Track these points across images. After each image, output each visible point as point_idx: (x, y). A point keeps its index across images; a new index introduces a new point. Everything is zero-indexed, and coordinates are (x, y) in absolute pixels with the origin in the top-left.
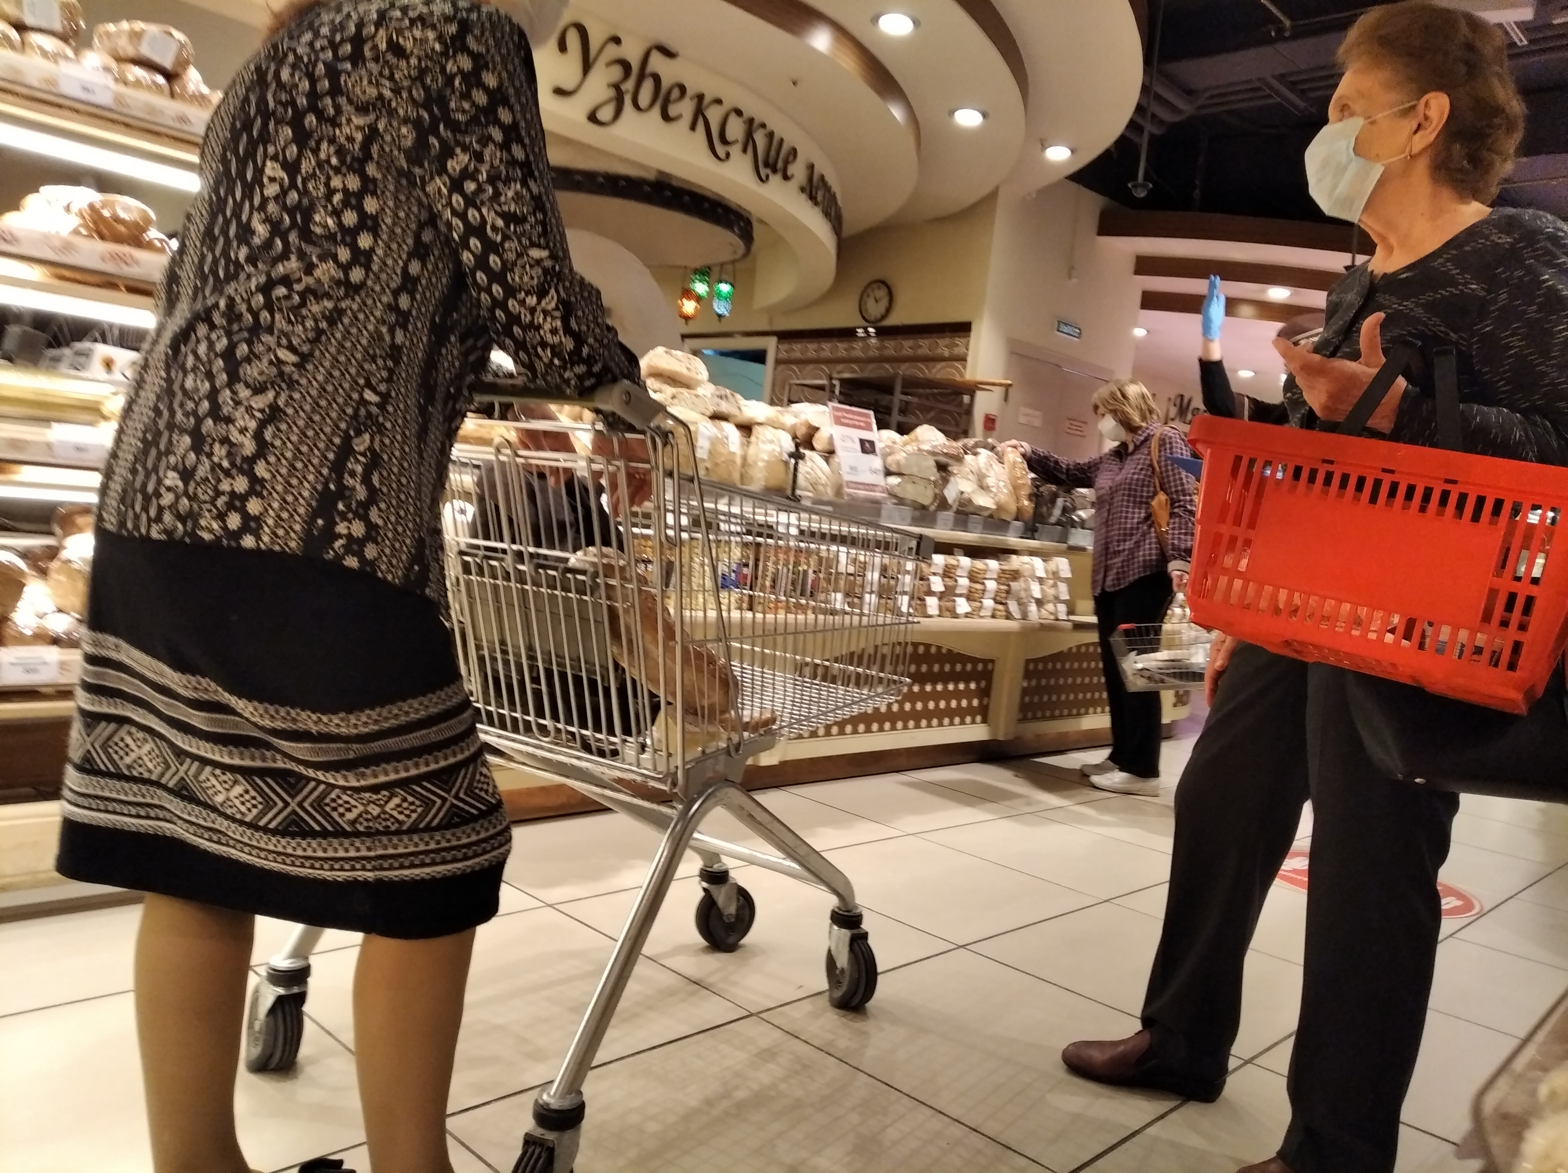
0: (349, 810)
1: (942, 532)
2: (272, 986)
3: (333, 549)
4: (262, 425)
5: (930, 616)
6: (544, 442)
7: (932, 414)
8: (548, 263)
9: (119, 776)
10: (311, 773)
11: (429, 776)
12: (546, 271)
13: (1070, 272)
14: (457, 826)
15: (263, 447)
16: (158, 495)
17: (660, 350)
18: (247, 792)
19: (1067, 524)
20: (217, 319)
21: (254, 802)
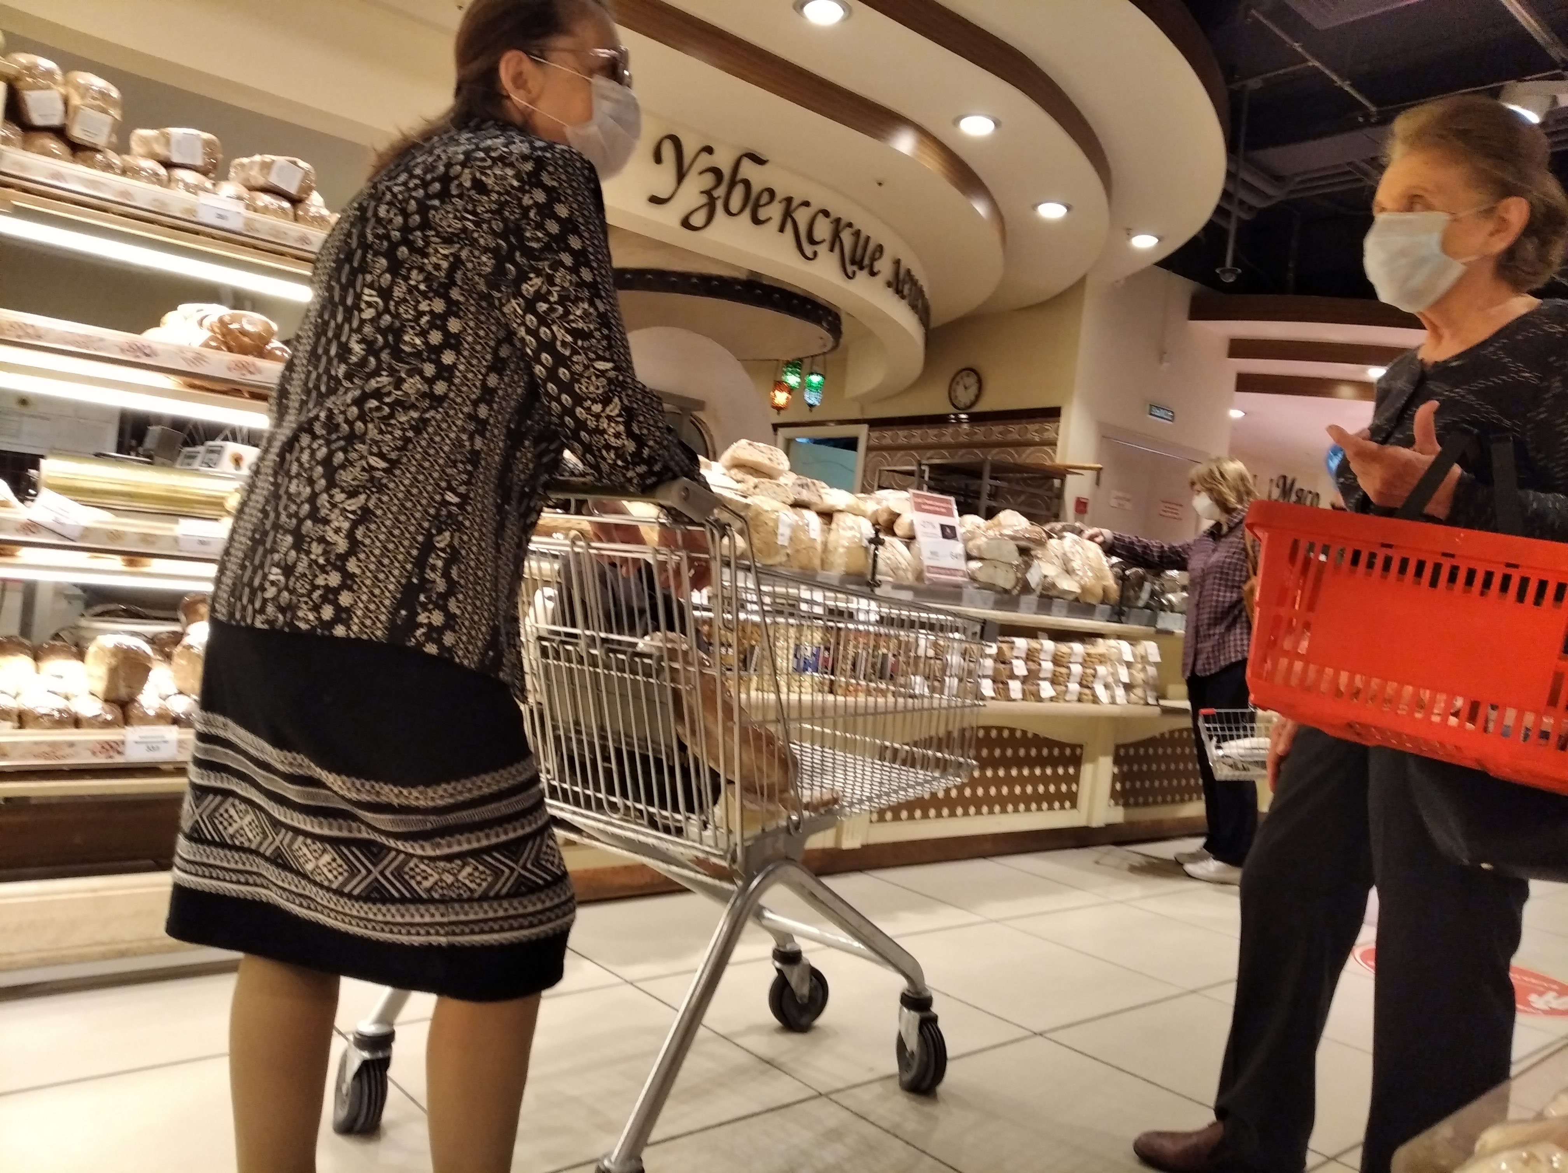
0: (426, 878)
1: (1024, 616)
2: (358, 1051)
3: (415, 637)
4: (355, 525)
5: (1014, 700)
6: (615, 534)
7: (1022, 498)
8: (612, 374)
9: (223, 845)
10: (392, 843)
11: (497, 847)
12: (610, 381)
13: (1162, 355)
14: (523, 895)
15: (354, 545)
16: (263, 589)
17: (743, 442)
18: (334, 860)
19: (1156, 606)
20: (319, 429)
21: (340, 870)
